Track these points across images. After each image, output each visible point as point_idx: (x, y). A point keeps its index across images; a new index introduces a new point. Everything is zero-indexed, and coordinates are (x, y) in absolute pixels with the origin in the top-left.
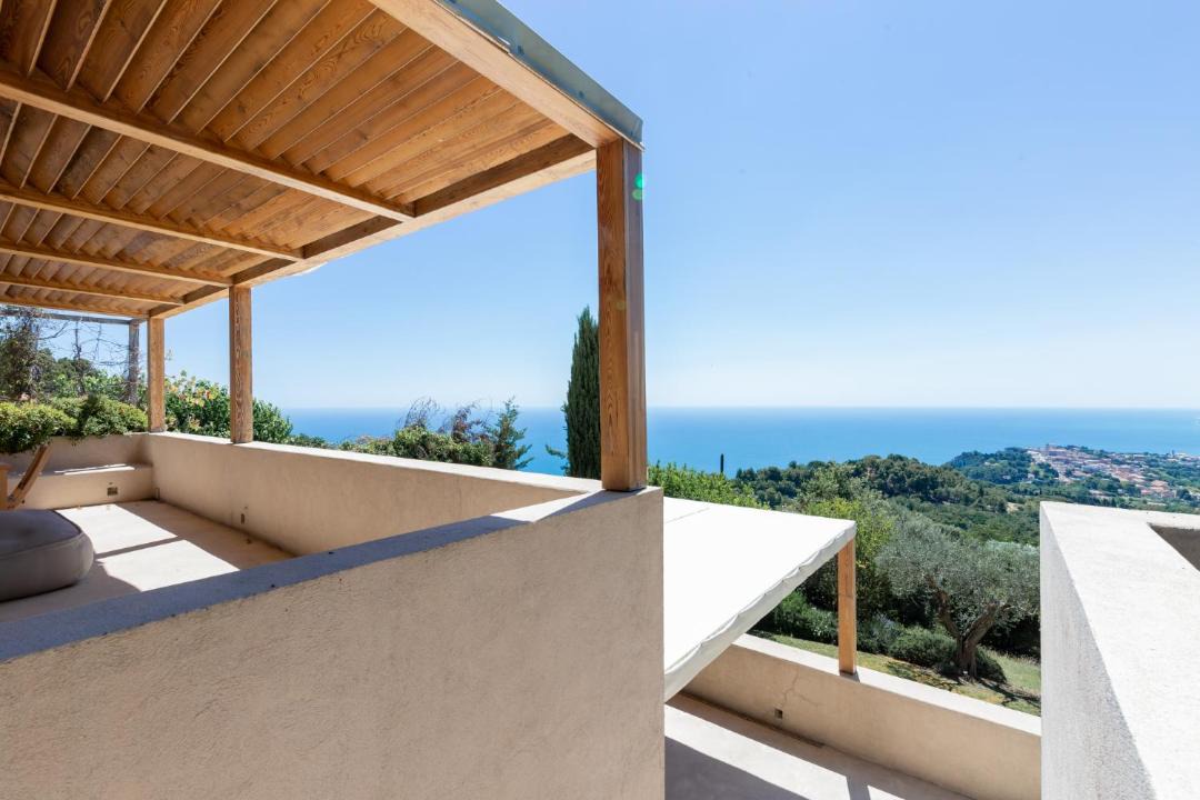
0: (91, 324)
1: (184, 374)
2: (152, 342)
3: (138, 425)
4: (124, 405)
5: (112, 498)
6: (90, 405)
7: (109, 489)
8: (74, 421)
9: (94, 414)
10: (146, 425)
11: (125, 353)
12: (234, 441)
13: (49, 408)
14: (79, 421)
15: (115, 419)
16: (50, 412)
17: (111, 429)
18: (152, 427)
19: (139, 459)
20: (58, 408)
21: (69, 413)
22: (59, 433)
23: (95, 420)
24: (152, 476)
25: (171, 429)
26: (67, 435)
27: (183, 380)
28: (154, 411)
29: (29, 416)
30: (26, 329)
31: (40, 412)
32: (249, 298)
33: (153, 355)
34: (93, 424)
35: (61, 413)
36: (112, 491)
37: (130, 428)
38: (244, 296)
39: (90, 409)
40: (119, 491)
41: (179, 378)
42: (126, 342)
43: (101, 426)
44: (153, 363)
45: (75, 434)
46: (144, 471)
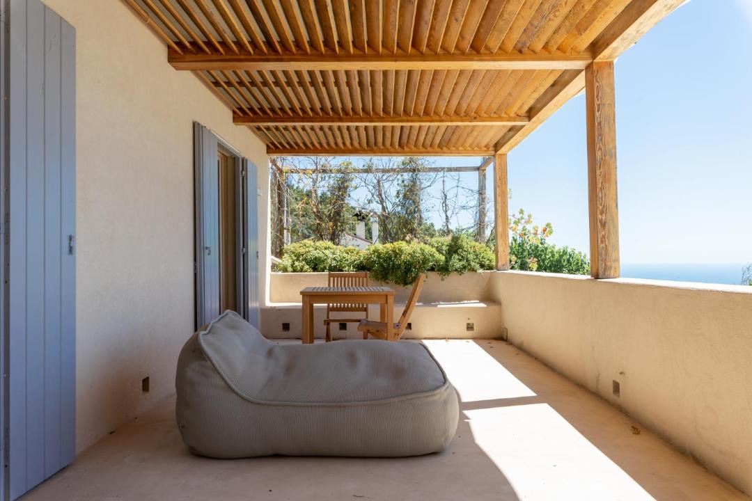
0: (453, 173)
1: (521, 212)
2: (498, 178)
3: (487, 262)
4: (477, 244)
5: (470, 333)
6: (453, 244)
7: (468, 324)
8: (443, 258)
9: (456, 252)
10: (494, 264)
11: (477, 196)
12: (597, 277)
13: (427, 246)
14: (446, 258)
15: (471, 257)
16: (428, 249)
17: (468, 268)
18: (500, 264)
19: (489, 297)
20: (433, 246)
21: (439, 250)
22: (432, 269)
23: (457, 257)
24: (500, 314)
25: (513, 268)
26: (439, 270)
27: (522, 218)
28: (500, 249)
29: (414, 252)
30: (414, 181)
31: (421, 249)
32: (611, 75)
33: (498, 190)
34: (456, 262)
35: (434, 250)
36: (470, 327)
37: (482, 266)
38: (606, 71)
39: (454, 248)
40: (475, 328)
41: (518, 216)
42: (476, 187)
43: (461, 263)
44: (499, 199)
45: (444, 269)
46: (494, 308)
